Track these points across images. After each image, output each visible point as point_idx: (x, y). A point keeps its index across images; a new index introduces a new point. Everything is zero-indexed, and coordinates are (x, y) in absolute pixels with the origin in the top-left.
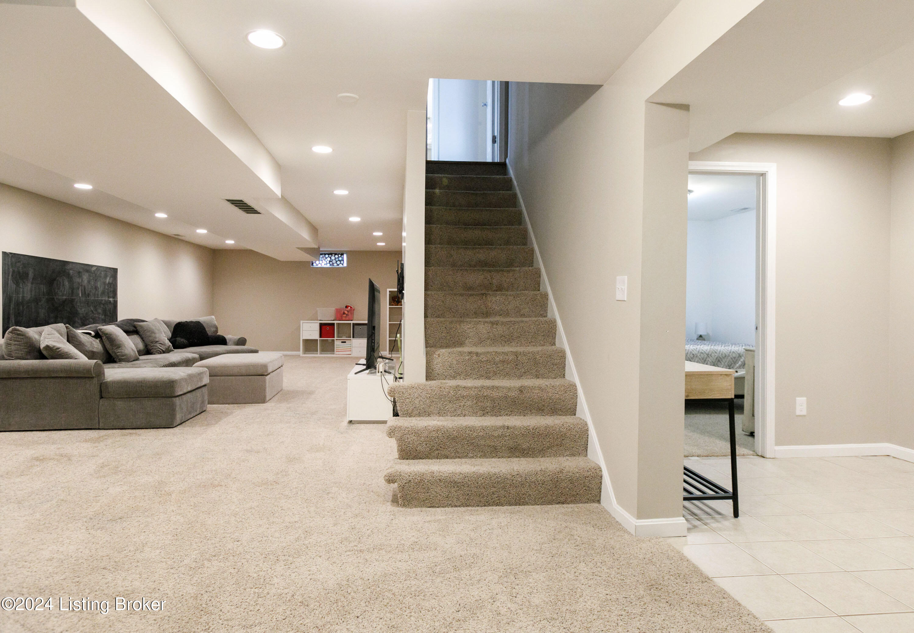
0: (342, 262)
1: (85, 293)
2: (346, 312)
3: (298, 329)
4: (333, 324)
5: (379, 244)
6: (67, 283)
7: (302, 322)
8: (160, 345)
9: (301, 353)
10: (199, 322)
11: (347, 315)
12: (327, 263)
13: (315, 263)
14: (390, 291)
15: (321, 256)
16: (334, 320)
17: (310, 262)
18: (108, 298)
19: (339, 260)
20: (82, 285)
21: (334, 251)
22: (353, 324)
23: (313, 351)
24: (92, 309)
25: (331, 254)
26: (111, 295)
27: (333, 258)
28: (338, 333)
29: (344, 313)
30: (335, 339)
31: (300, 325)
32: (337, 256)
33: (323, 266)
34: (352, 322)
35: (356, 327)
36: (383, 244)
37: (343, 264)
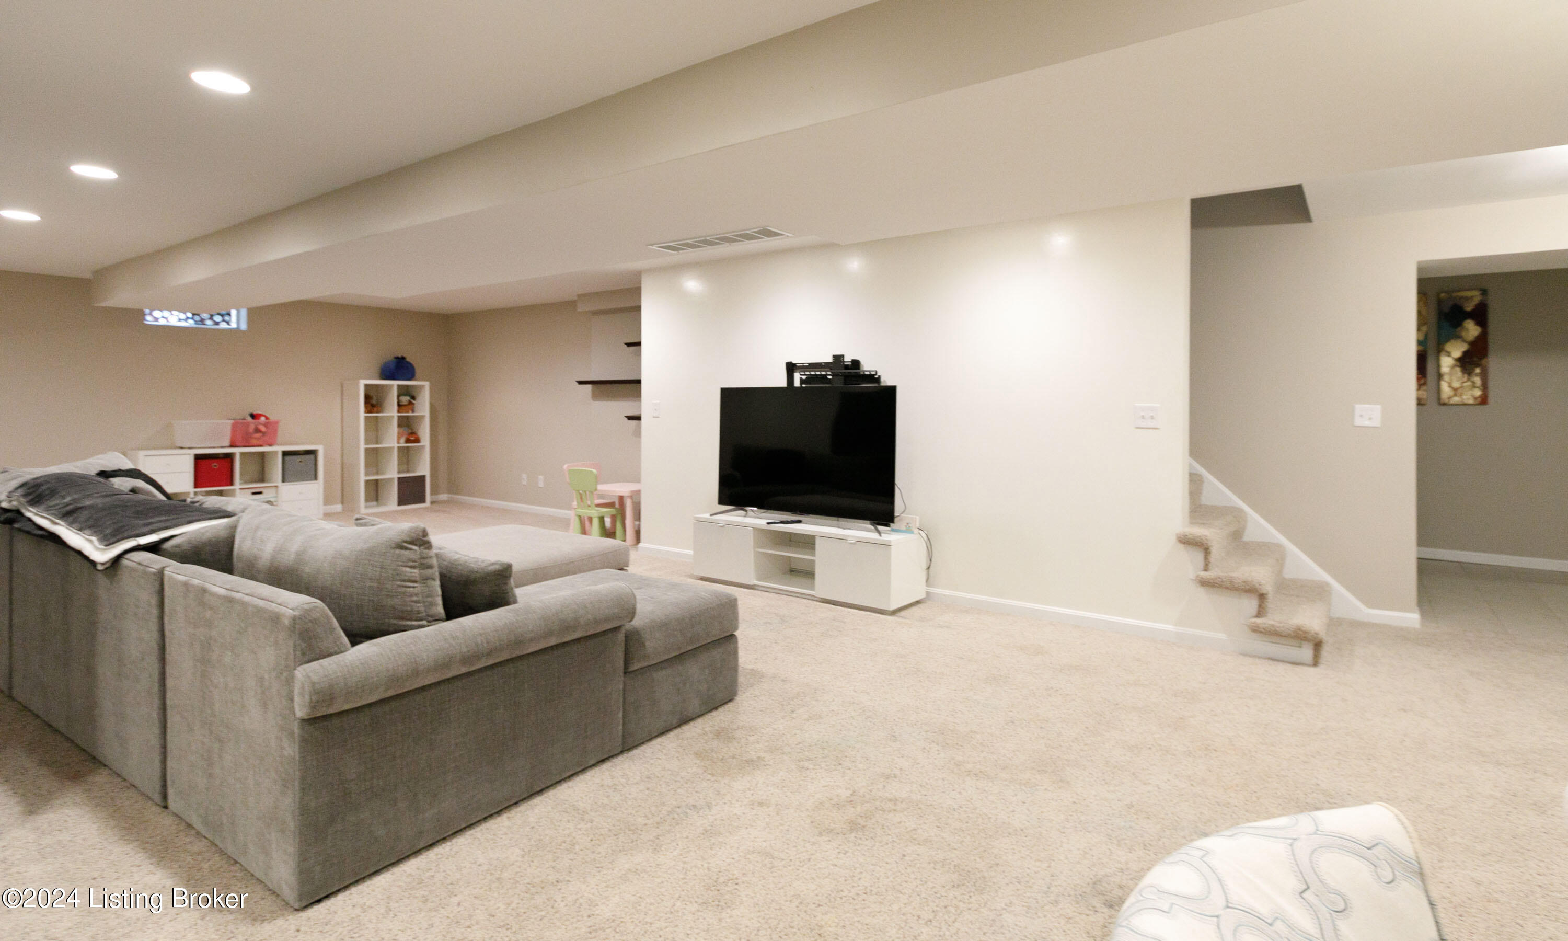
12: (185, 319)
14: (367, 386)
16: (230, 447)
17: (136, 309)
22: (281, 452)
28: (243, 474)
29: (257, 431)
30: (236, 487)
33: (174, 322)
34: (278, 449)
35: (288, 458)
37: (228, 323)
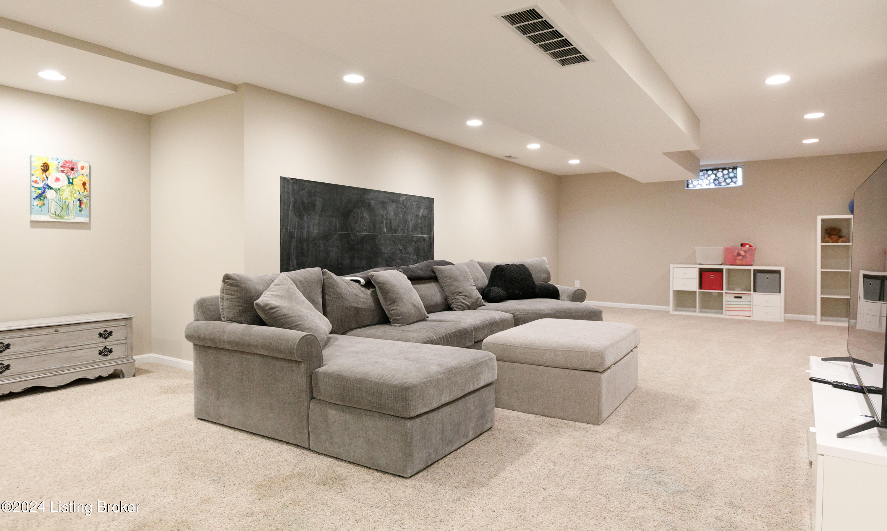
0: (734, 180)
1: (391, 227)
2: (742, 253)
3: (666, 277)
4: (721, 271)
5: (806, 141)
6: (366, 216)
7: (672, 266)
8: (464, 297)
9: (671, 308)
10: (523, 265)
11: (744, 257)
12: (710, 183)
13: (692, 183)
14: (823, 220)
15: (701, 174)
16: (721, 265)
17: (684, 181)
18: (422, 233)
19: (729, 177)
20: (387, 218)
21: (722, 164)
22: (754, 270)
23: (690, 307)
24: (401, 248)
25: (717, 169)
26: (426, 230)
27: (720, 174)
28: (728, 283)
29: (739, 254)
30: (724, 291)
31: (669, 270)
32: (725, 172)
33: (704, 186)
34: (752, 268)
35: (759, 275)
36: (816, 140)
37: (735, 183)
